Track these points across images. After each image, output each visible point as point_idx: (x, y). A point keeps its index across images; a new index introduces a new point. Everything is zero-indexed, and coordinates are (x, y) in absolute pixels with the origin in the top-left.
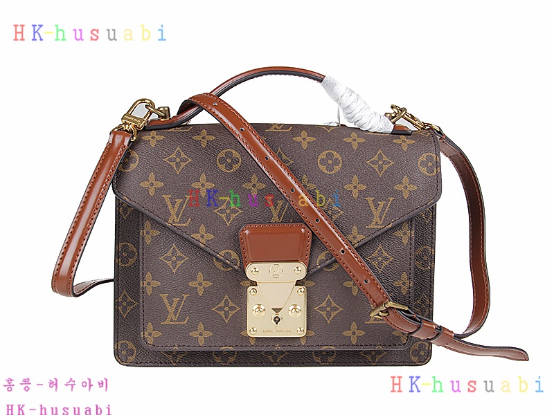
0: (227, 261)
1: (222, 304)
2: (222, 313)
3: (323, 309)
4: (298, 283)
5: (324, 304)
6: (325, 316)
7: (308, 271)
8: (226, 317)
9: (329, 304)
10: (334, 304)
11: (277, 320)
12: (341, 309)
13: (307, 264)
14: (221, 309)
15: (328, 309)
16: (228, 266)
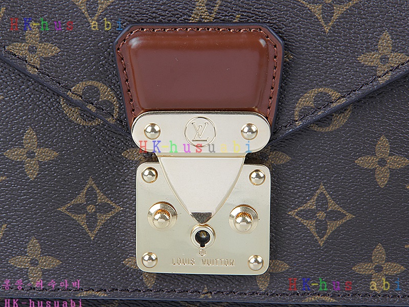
0: (90, 107)
1: (81, 199)
2: (81, 219)
3: (309, 214)
4: (251, 159)
5: (311, 204)
6: (313, 230)
7: (274, 132)
8: (91, 227)
9: (322, 203)
10: (332, 205)
11: (202, 238)
12: (349, 216)
13: (272, 117)
14: (78, 209)
15: (321, 215)
16: (91, 117)
